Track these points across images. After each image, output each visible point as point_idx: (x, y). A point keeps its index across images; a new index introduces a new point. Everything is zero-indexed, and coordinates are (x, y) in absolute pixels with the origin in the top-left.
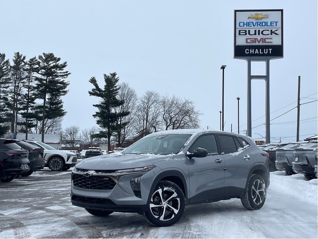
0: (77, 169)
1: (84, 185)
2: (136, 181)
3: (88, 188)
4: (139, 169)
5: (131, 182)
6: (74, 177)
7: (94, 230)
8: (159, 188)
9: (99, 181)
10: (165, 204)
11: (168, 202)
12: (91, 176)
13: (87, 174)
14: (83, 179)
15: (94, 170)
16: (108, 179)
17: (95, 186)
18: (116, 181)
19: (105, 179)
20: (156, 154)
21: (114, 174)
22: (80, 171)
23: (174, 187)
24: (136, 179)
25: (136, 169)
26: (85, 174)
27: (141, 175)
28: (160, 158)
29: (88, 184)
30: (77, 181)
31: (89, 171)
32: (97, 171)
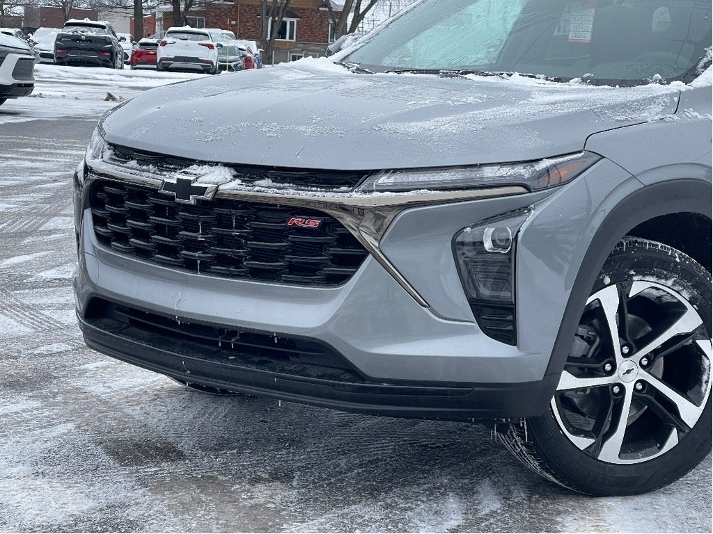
0: (114, 146)
1: (163, 249)
2: (488, 245)
3: (190, 265)
4: (506, 172)
5: (457, 246)
6: (99, 195)
7: (231, 509)
8: (607, 280)
9: (258, 235)
10: (628, 372)
11: (645, 362)
12: (208, 196)
13: (185, 187)
14: (159, 210)
15: (226, 165)
16: (314, 223)
17: (236, 262)
18: (370, 240)
19: (297, 221)
20: (557, 80)
21: (354, 194)
22: (133, 163)
23: (685, 276)
24: (489, 231)
25: (489, 173)
26: (168, 186)
27: (522, 210)
28: (613, 108)
29: (192, 245)
30: (119, 219)
31: (194, 169)
32: (246, 172)
